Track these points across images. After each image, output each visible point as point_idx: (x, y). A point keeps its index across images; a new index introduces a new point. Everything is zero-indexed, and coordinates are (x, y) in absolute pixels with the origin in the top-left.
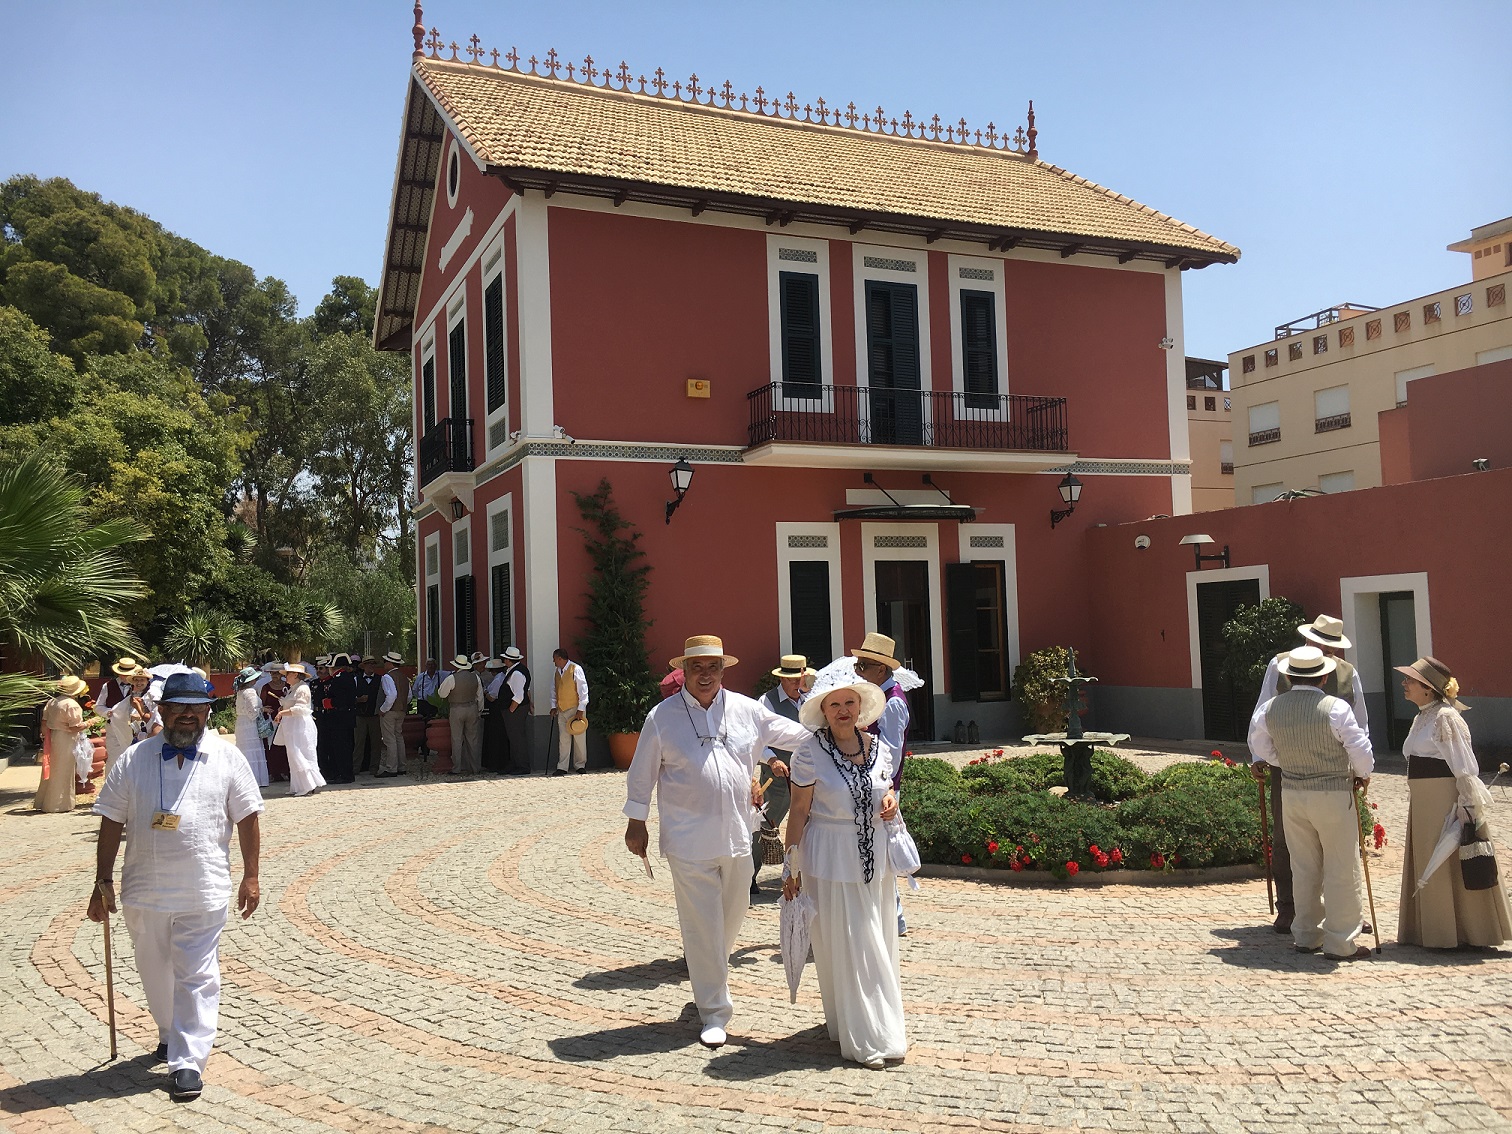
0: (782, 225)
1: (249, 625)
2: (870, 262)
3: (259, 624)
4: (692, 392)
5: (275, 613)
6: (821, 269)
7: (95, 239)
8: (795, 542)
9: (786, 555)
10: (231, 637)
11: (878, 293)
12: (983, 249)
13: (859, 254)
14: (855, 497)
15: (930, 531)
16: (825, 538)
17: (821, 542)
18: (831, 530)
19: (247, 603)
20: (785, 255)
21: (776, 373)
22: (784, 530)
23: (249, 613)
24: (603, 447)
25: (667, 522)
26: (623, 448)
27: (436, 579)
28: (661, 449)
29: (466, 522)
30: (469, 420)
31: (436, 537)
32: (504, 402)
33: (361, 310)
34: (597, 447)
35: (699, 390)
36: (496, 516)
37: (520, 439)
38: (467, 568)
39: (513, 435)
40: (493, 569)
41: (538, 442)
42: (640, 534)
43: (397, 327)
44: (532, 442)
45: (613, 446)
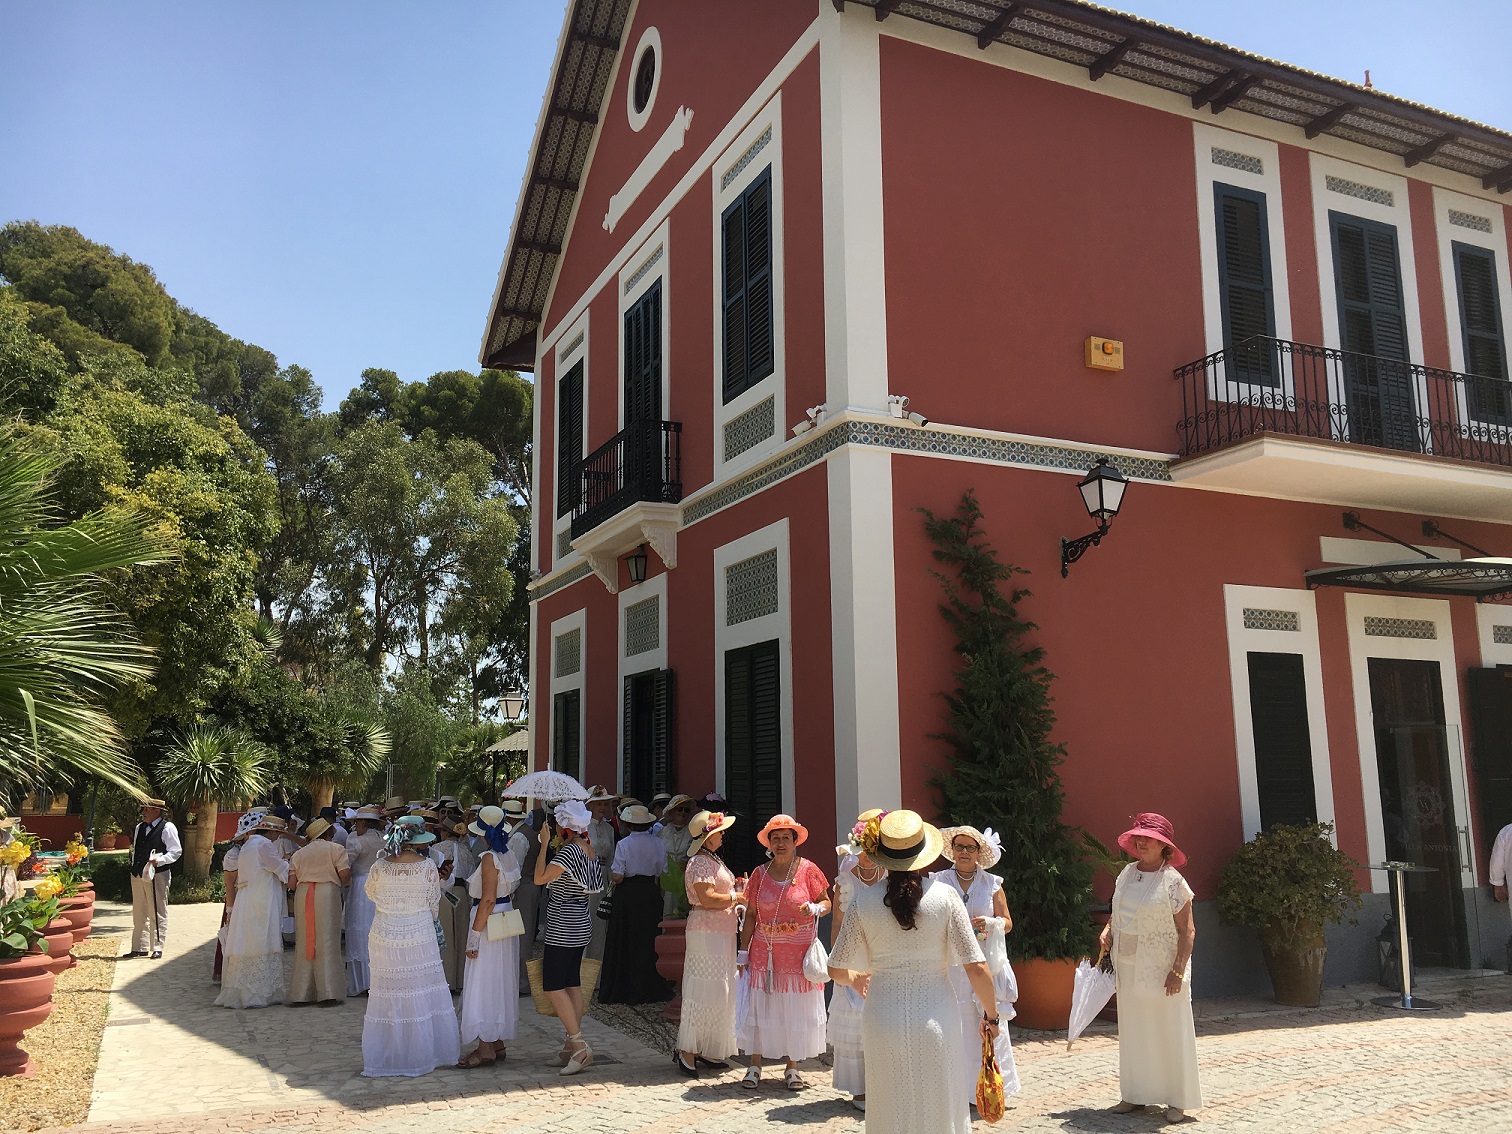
0: (1215, 110)
1: (273, 748)
2: (1335, 184)
3: (285, 749)
4: (1097, 359)
5: (308, 734)
6: (1268, 183)
7: (103, 285)
8: (1256, 619)
9: (1242, 642)
10: (249, 765)
11: (1347, 231)
12: (1473, 185)
13: (1320, 169)
14: (1337, 550)
15: (1437, 611)
16: (1294, 616)
17: (1287, 622)
18: (1301, 602)
19: (272, 719)
20: (1221, 157)
21: (1214, 339)
22: (1238, 598)
23: (273, 733)
24: (964, 438)
25: (1064, 573)
26: (994, 443)
27: (576, 681)
28: (1051, 450)
29: (656, 586)
30: (672, 423)
31: (576, 621)
32: (771, 371)
33: (393, 405)
34: (954, 437)
35: (1107, 355)
36: (740, 565)
37: (825, 419)
38: (656, 659)
39: (811, 412)
40: (728, 654)
41: (865, 420)
42: (1026, 592)
43: (515, 334)
44: (856, 420)
45: (979, 438)
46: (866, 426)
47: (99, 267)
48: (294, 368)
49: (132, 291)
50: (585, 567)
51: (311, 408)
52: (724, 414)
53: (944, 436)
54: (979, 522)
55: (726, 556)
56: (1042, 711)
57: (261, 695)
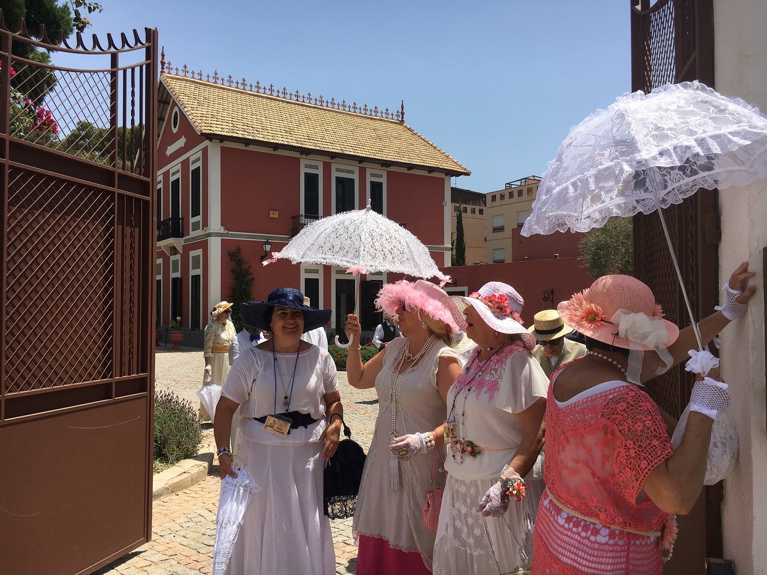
0: (306, 156)
2: (338, 170)
4: (271, 216)
6: (320, 172)
8: (307, 271)
9: (304, 276)
11: (339, 181)
12: (379, 166)
13: (334, 167)
17: (316, 271)
18: (320, 267)
20: (307, 166)
21: (302, 209)
22: (303, 267)
27: (161, 277)
28: (260, 236)
29: (178, 257)
30: (182, 219)
31: (160, 261)
32: (200, 213)
34: (236, 235)
35: (274, 215)
36: (194, 256)
37: (208, 230)
38: (178, 275)
40: (192, 276)
42: (251, 267)
45: (242, 234)
46: (215, 233)
50: (162, 248)
52: (192, 220)
53: (233, 234)
54: (241, 252)
55: (191, 253)
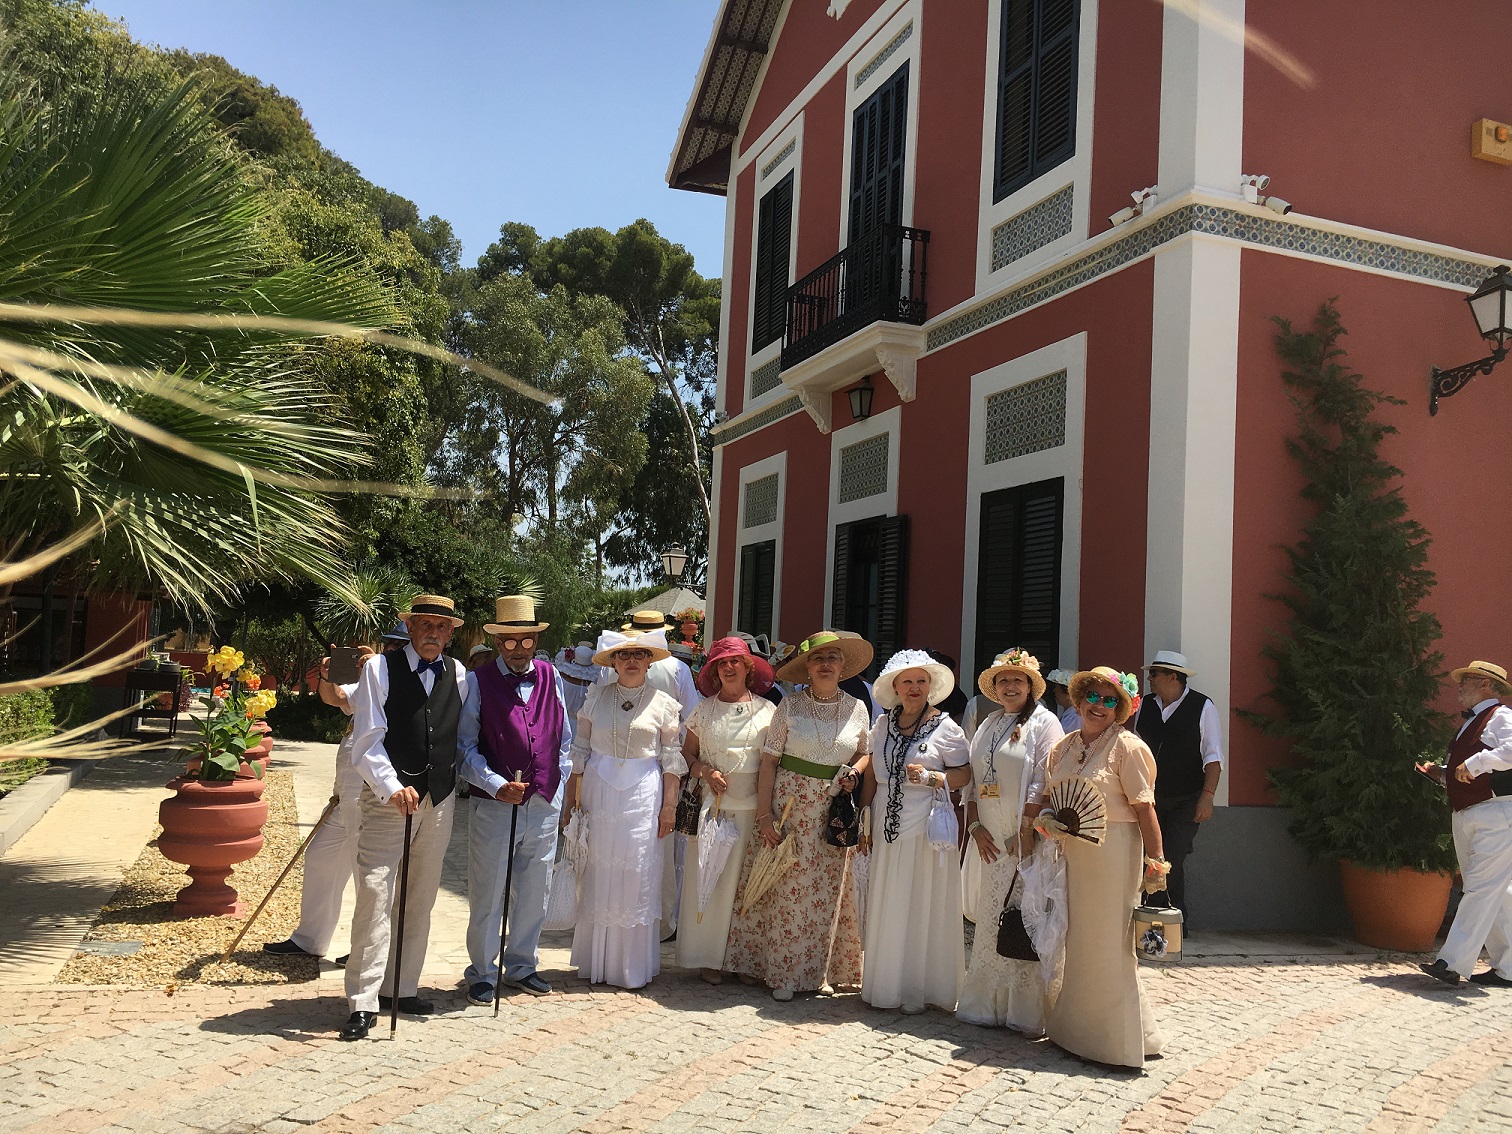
4: (1490, 147)
5: (463, 581)
19: (429, 563)
23: (430, 577)
24: (1326, 235)
25: (1433, 410)
26: (1360, 243)
27: (773, 531)
28: (1426, 257)
29: (888, 422)
30: (920, 231)
31: (776, 464)
32: (1071, 152)
33: (531, 261)
34: (1314, 233)
35: (1500, 144)
36: (1008, 393)
37: (1153, 205)
38: (884, 504)
39: (1137, 196)
40: (985, 497)
41: (1214, 204)
42: (1391, 430)
43: (708, 150)
44: (1202, 202)
45: (1343, 236)
46: (1213, 212)
47: (248, 95)
48: (434, 219)
49: (280, 120)
50: (794, 402)
51: (450, 262)
52: (992, 215)
53: (1303, 230)
54: (1341, 341)
55: (986, 384)
56: (1414, 573)
57: (419, 538)
